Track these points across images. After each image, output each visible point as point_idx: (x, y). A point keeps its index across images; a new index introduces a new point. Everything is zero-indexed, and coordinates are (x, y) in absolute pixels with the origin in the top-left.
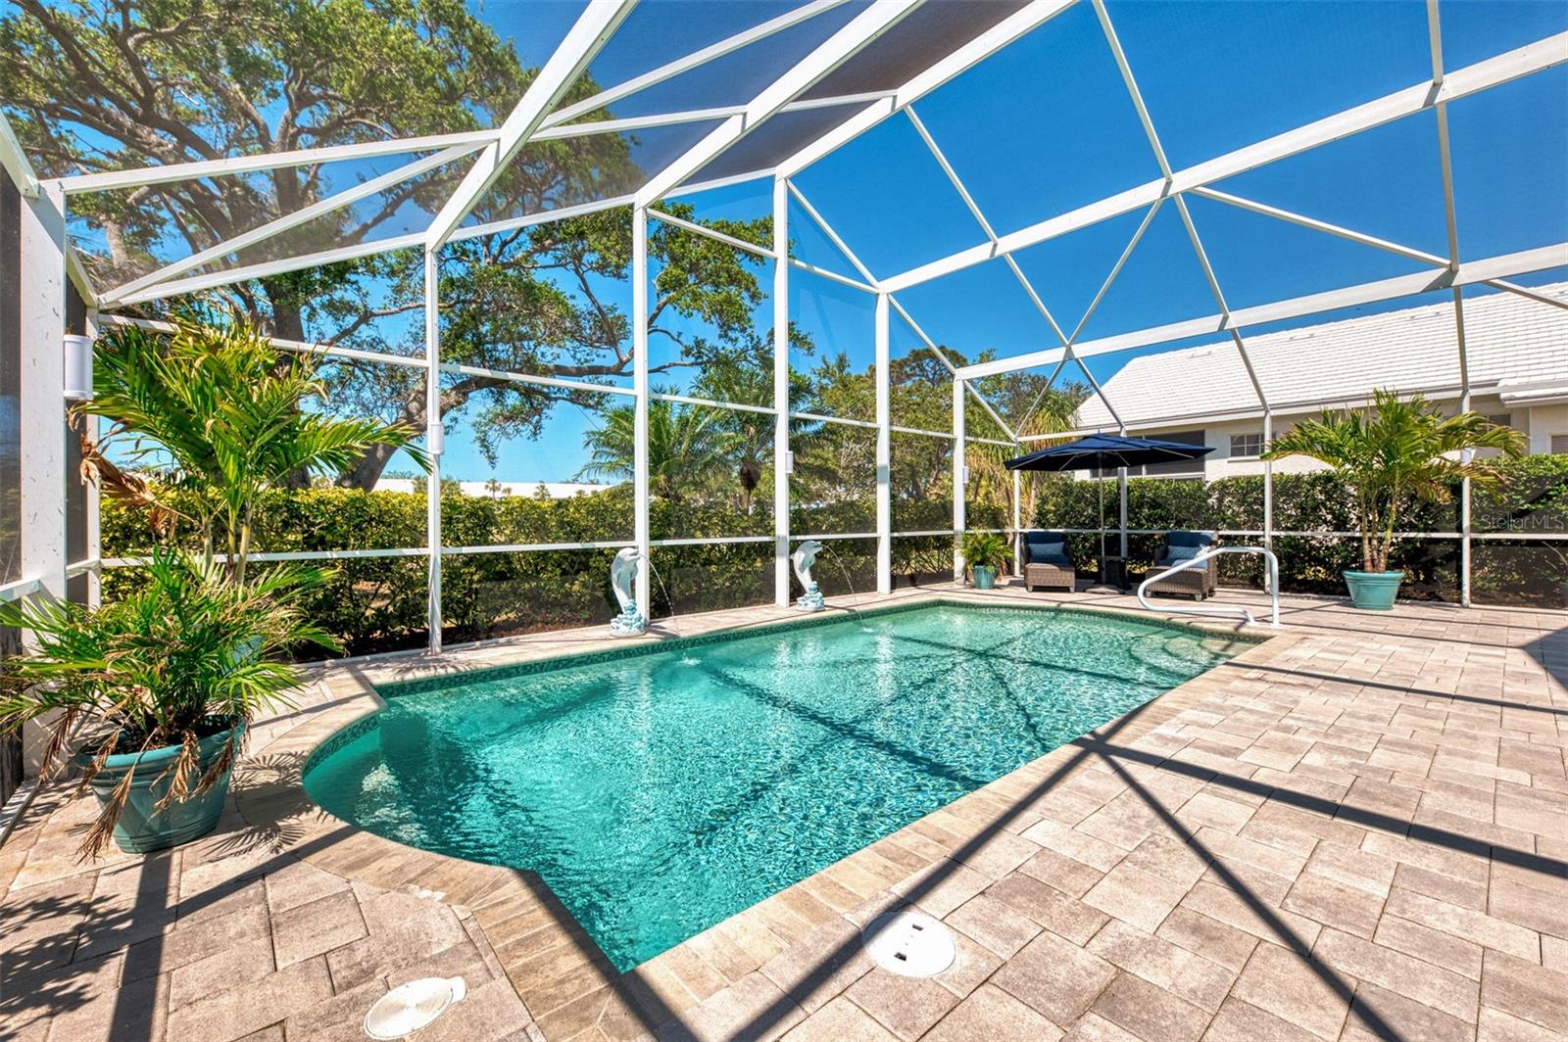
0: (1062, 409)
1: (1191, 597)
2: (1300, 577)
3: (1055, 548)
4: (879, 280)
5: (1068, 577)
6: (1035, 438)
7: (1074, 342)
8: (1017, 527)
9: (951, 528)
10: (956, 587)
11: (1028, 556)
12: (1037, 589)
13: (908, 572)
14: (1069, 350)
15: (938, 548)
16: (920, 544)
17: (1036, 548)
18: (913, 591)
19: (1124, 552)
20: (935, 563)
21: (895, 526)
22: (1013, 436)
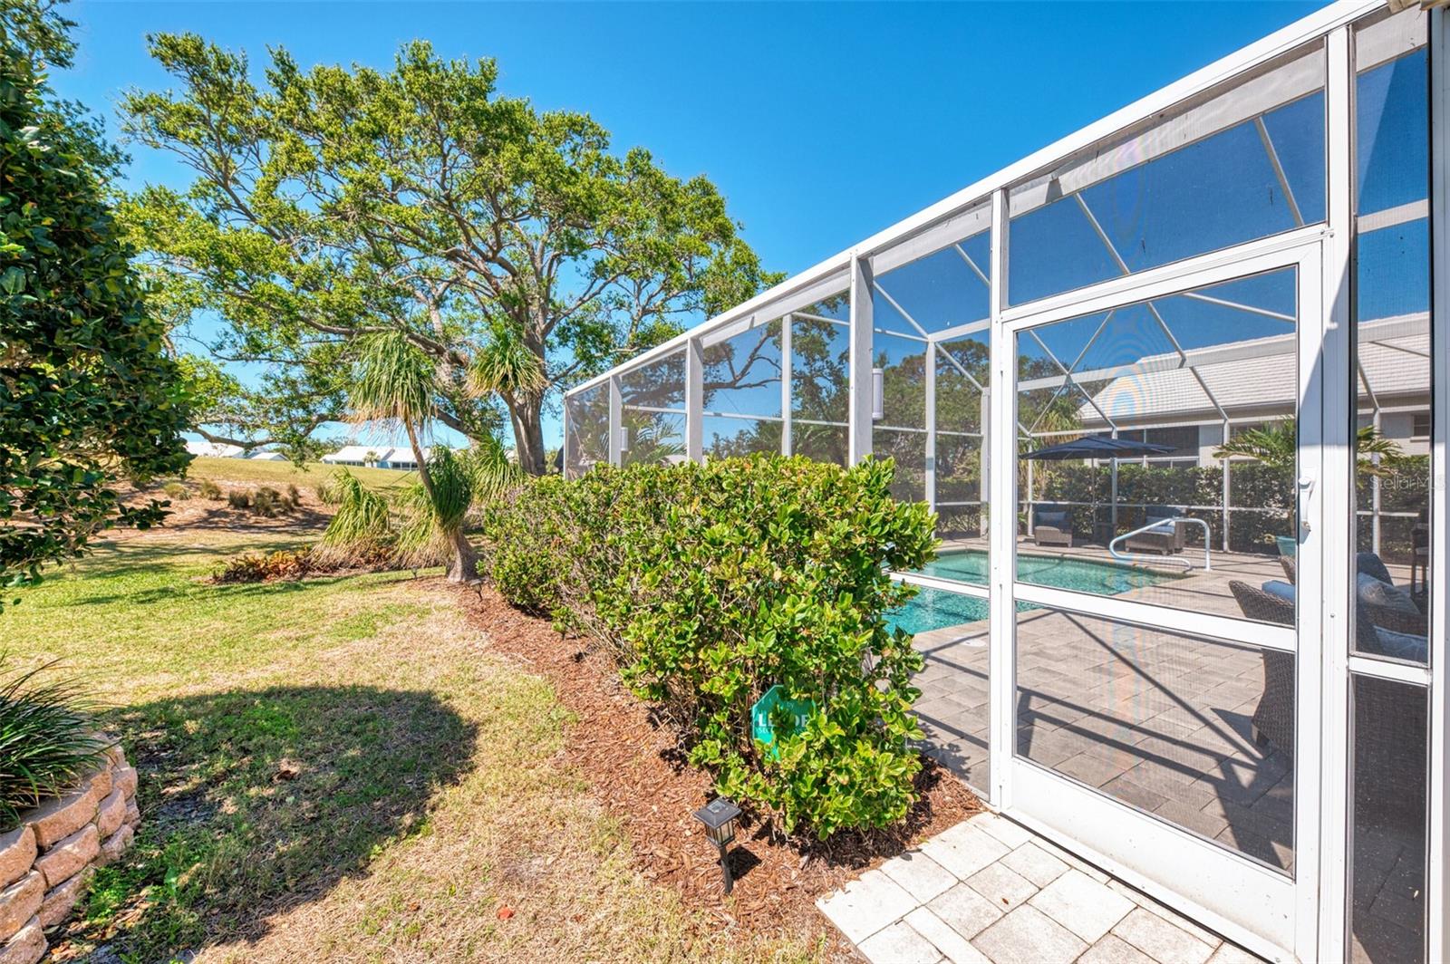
0: (1066, 412)
1: (1160, 553)
2: (1256, 541)
3: (1059, 516)
4: (928, 333)
5: (1068, 538)
6: (1047, 434)
7: (1072, 372)
8: (1030, 500)
9: (978, 499)
10: (982, 541)
11: (1037, 521)
12: (1042, 544)
13: (946, 530)
14: (1069, 377)
15: (969, 515)
16: (954, 511)
17: (1043, 515)
18: (950, 543)
19: (1114, 520)
20: (966, 525)
21: (938, 498)
22: (1028, 433)
